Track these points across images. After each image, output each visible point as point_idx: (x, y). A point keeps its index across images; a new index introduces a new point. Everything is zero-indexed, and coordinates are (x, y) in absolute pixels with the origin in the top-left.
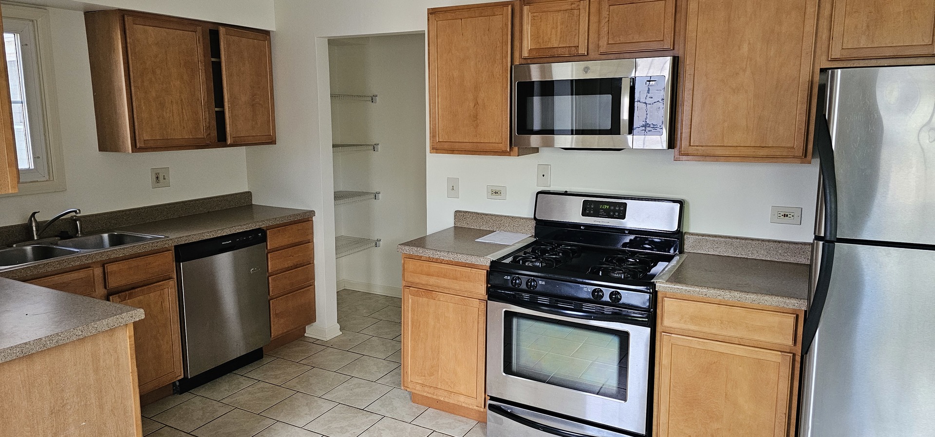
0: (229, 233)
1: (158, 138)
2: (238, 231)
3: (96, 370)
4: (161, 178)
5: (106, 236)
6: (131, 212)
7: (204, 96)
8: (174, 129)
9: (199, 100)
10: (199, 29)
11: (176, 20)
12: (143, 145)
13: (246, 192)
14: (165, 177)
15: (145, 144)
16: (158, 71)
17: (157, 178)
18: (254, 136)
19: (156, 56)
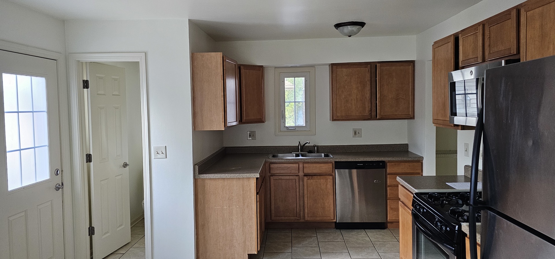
0: (363, 160)
1: (344, 115)
2: (368, 160)
3: (243, 191)
4: (357, 133)
5: (323, 154)
6: (340, 146)
7: (369, 96)
8: (352, 112)
9: (366, 98)
10: (369, 66)
11: (358, 63)
12: (336, 118)
13: (406, 144)
14: (359, 133)
15: (337, 117)
16: (346, 87)
17: (355, 133)
18: (396, 115)
19: (346, 81)
